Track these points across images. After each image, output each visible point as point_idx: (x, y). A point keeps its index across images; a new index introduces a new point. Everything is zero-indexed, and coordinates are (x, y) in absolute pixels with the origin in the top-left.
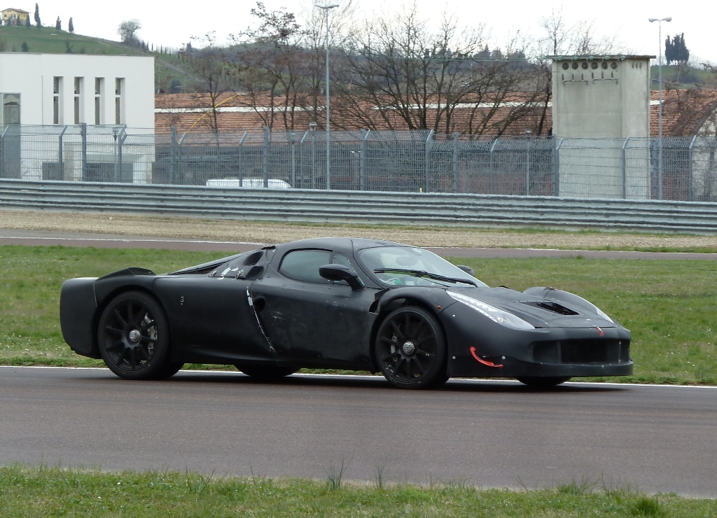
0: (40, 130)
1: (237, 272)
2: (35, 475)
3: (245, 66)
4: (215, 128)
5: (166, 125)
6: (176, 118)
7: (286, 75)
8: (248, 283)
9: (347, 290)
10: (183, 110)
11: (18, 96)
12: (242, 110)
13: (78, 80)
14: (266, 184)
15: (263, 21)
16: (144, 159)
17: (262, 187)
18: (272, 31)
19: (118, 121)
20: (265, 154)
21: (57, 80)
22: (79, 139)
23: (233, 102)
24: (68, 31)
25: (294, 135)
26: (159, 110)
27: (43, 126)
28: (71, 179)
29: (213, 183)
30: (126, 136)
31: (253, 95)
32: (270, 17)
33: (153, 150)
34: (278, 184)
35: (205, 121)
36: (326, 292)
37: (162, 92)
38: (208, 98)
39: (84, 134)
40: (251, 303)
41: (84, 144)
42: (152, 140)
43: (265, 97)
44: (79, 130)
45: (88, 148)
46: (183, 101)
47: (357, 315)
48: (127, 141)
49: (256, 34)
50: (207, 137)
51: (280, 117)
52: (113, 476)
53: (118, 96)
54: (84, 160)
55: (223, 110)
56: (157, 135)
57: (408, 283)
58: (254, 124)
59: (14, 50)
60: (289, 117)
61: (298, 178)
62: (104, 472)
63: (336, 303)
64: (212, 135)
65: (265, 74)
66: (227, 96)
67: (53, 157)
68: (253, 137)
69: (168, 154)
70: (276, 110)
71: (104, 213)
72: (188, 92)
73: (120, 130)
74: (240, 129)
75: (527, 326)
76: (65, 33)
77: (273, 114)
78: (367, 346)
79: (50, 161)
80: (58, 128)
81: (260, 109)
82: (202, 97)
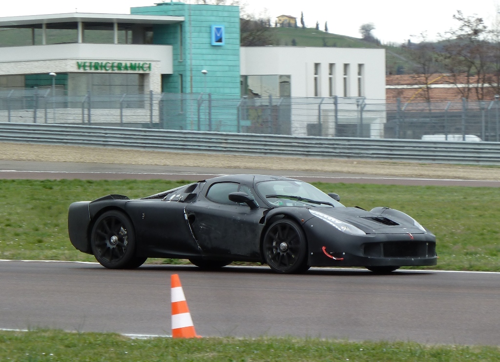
0: (305, 101)
1: (179, 197)
2: (302, 344)
3: (448, 55)
4: (428, 99)
5: (393, 97)
6: (400, 92)
7: (478, 62)
8: (185, 205)
9: (247, 209)
10: (405, 87)
11: (289, 77)
12: (447, 86)
13: (331, 66)
14: (464, 139)
15: (461, 23)
16: (378, 121)
17: (461, 141)
18: (468, 31)
19: (360, 95)
20: (463, 117)
21: (317, 65)
22: (332, 107)
23: (440, 81)
24: (324, 31)
25: (484, 104)
26: (388, 87)
27: (307, 98)
28: (327, 135)
29: (427, 138)
30: (365, 104)
31: (454, 76)
32: (466, 20)
33: (384, 115)
34: (472, 138)
35: (421, 94)
36: (234, 210)
37: (391, 74)
38: (422, 78)
39: (336, 104)
40: (186, 218)
41: (336, 111)
42: (384, 108)
43: (463, 77)
44: (332, 101)
45: (339, 114)
46: (405, 80)
47: (251, 225)
48: (366, 109)
49: (456, 33)
50: (422, 106)
51: (474, 91)
52: (357, 344)
53: (360, 77)
54: (336, 122)
55: (433, 86)
56: (387, 104)
57: (288, 204)
58: (456, 96)
59: (286, 45)
60: (480, 91)
61: (487, 134)
62: (351, 341)
63: (239, 218)
64: (425, 104)
65: (463, 61)
66: (436, 77)
67: (314, 120)
68: (455, 105)
69: (394, 118)
70: (471, 86)
71: (351, 159)
72: (409, 74)
73: (361, 101)
74: (446, 99)
75: (361, 233)
76: (321, 32)
77: (469, 89)
78: (258, 246)
79: (312, 123)
80: (317, 99)
81: (460, 86)
82: (418, 77)
